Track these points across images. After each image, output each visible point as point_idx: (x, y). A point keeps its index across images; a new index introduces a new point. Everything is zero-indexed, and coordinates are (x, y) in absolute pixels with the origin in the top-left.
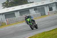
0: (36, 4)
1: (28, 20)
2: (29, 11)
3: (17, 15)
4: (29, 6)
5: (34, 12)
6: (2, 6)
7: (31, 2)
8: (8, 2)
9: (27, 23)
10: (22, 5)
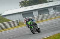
0: (55, 3)
1: (29, 23)
2: (48, 10)
3: (36, 14)
4: (48, 5)
5: (54, 11)
6: (20, 5)
7: (50, 1)
8: (26, 1)
9: (28, 27)
10: (40, 4)
